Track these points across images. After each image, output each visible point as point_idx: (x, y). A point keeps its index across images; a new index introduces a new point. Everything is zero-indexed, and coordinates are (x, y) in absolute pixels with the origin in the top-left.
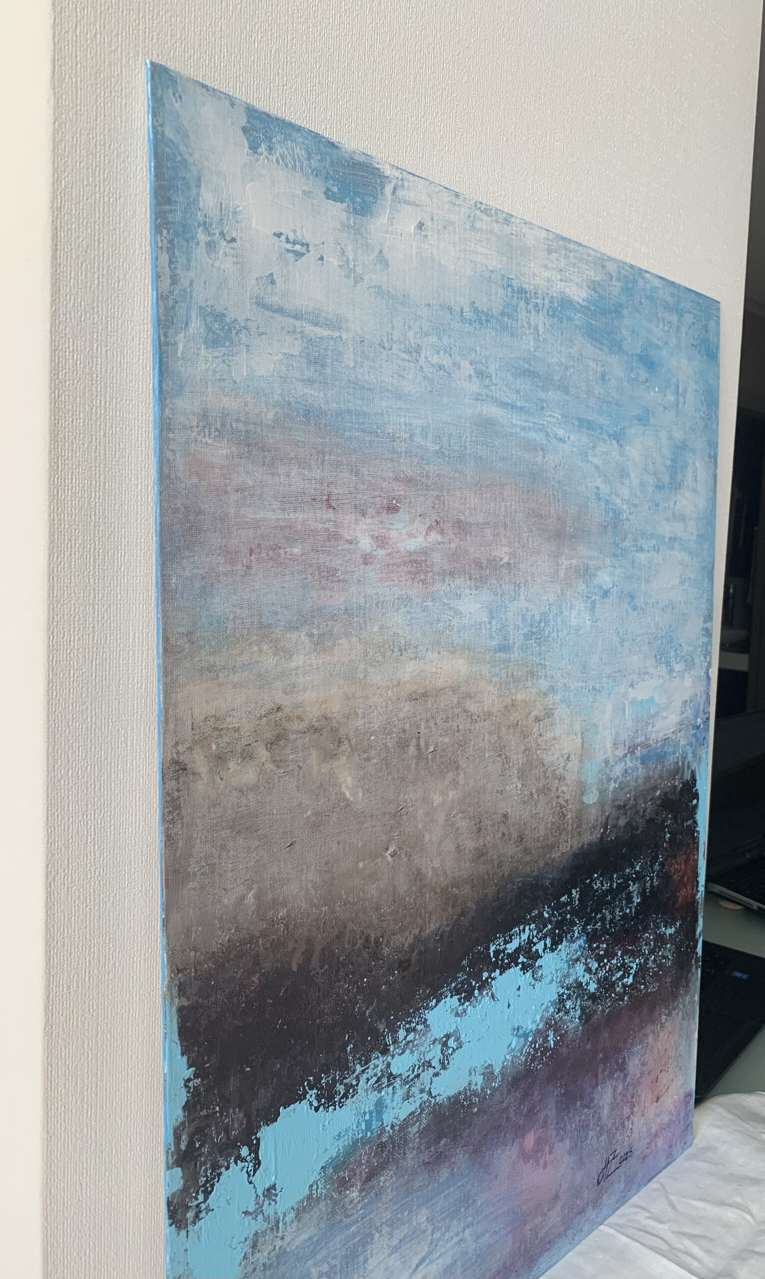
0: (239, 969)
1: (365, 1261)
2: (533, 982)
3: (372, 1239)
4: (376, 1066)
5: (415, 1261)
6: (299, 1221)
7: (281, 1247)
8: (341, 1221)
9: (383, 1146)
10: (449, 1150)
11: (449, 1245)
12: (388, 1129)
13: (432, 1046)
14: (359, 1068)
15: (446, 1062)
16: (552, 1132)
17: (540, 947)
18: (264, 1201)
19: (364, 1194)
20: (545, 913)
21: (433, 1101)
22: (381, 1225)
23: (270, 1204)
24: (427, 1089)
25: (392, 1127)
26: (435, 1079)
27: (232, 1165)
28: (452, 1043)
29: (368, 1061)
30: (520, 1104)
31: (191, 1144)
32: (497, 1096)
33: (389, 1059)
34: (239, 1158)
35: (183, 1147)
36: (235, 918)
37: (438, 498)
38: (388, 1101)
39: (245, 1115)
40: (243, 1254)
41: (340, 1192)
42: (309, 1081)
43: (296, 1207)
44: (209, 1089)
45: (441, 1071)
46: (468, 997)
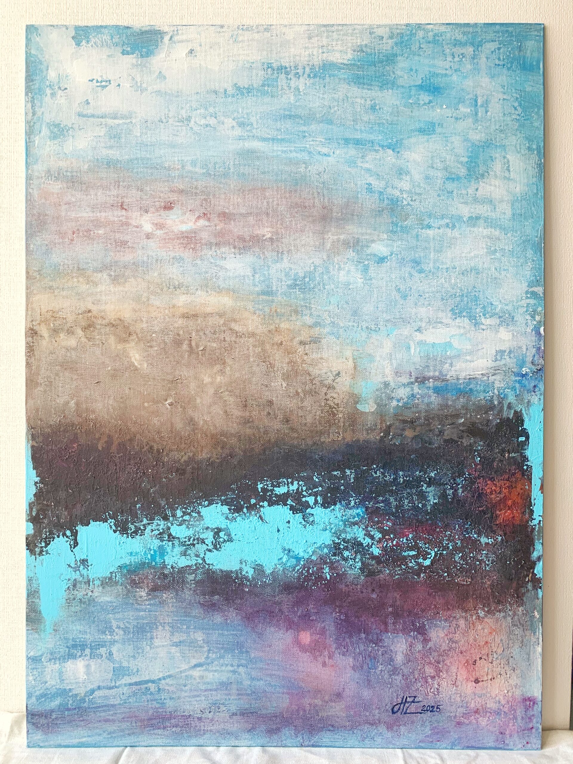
0: (65, 437)
1: (152, 638)
2: (304, 523)
3: (157, 628)
4: (158, 525)
5: (194, 662)
6: (103, 588)
7: (91, 596)
8: (133, 604)
9: (165, 576)
10: (222, 605)
11: (223, 668)
12: (169, 567)
13: (205, 531)
14: (145, 521)
15: (218, 546)
16: (332, 643)
17: (310, 500)
18: (80, 565)
19: (150, 597)
20: (314, 477)
21: (207, 566)
22: (165, 623)
23: (84, 569)
24: (202, 556)
25: (172, 567)
26: (207, 553)
27: (61, 536)
28: (222, 534)
29: (152, 519)
30: (293, 606)
31: (38, 514)
32: (268, 590)
33: (169, 524)
34: (64, 535)
35: (34, 514)
36: (64, 411)
38: (169, 549)
39: (68, 514)
40: (67, 587)
41: (132, 587)
42: (109, 514)
43: (101, 579)
44: (48, 492)
45: (214, 550)
46: (238, 510)
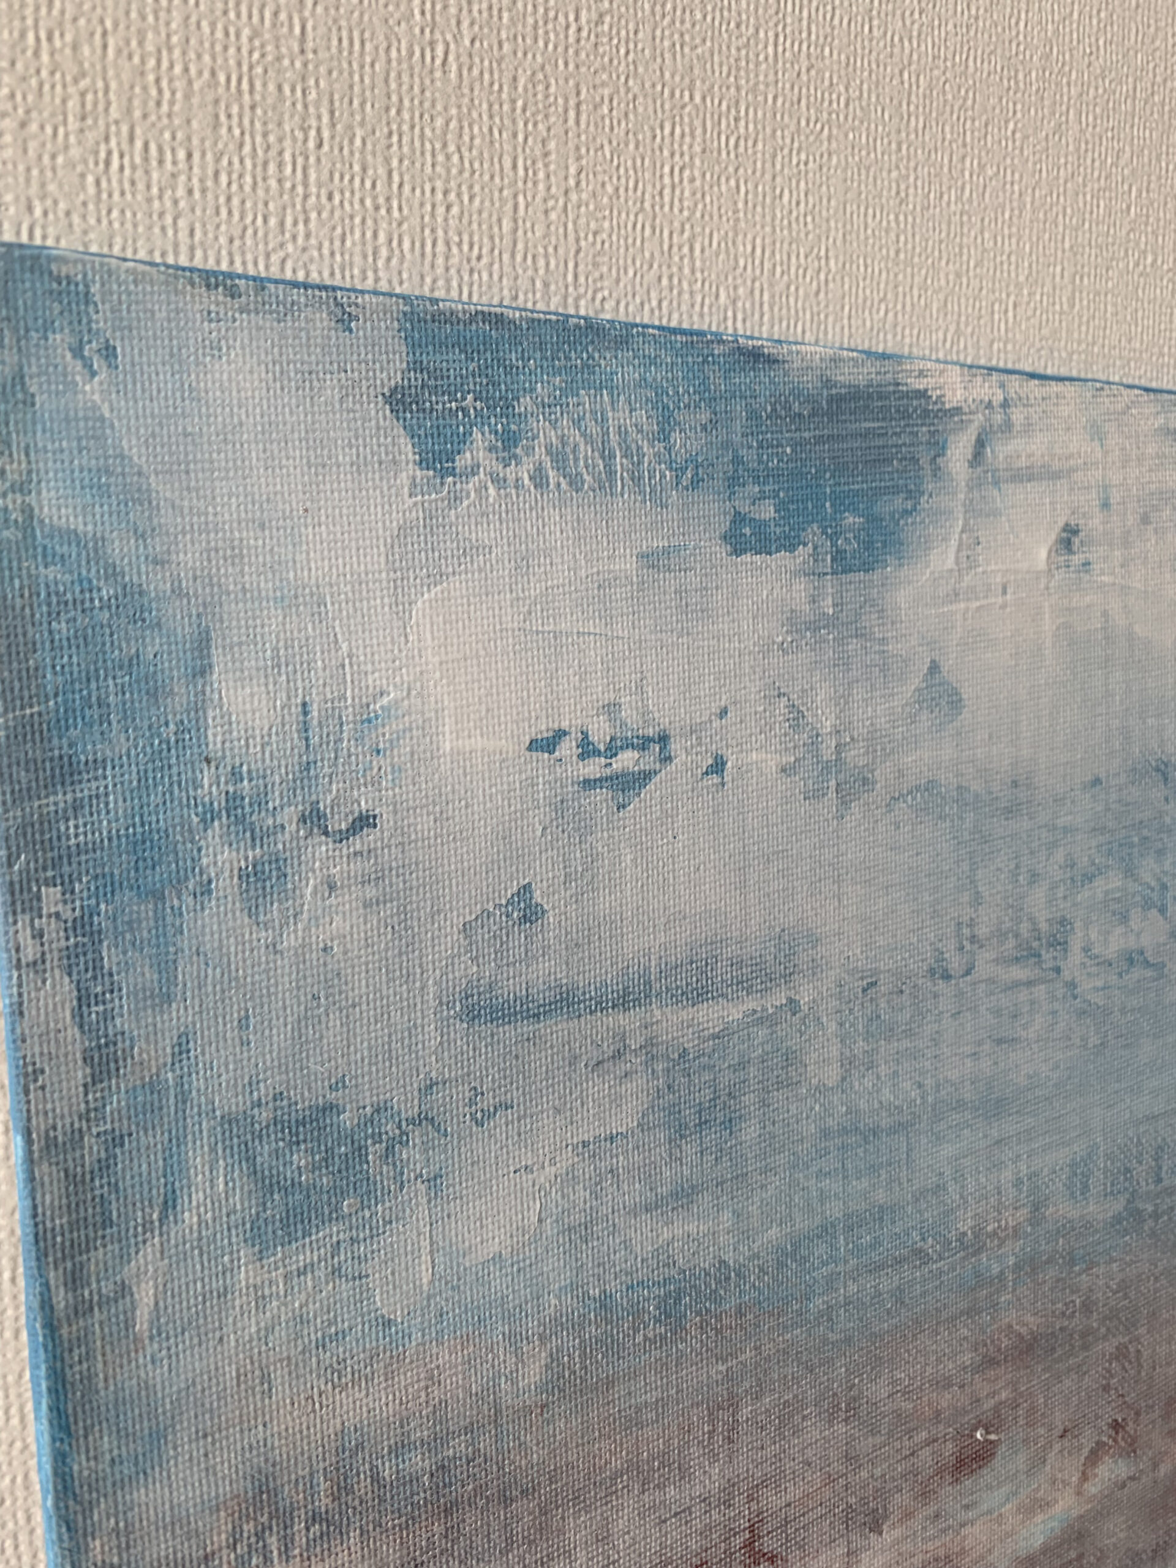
37: (1121, 1354)
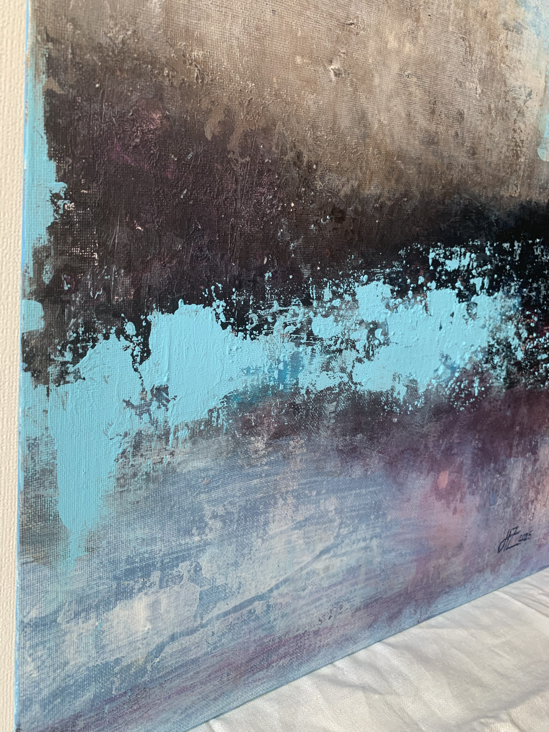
0: (135, 89)
1: (266, 523)
2: (467, 316)
3: (275, 503)
4: (295, 315)
5: (320, 547)
6: (194, 443)
7: (169, 463)
8: (242, 467)
9: (295, 408)
10: (365, 448)
11: (354, 547)
12: (303, 392)
13: (358, 326)
14: (276, 307)
15: (371, 353)
16: (465, 481)
17: (477, 282)
18: (151, 400)
19: (270, 449)
20: (487, 249)
21: (353, 388)
22: (287, 492)
23: (159, 407)
24: (348, 370)
25: (308, 392)
26: (357, 364)
27: (113, 336)
28: (378, 333)
29: (287, 303)
30: (439, 437)
31: (56, 281)
32: (418, 418)
33: (311, 314)
34: (120, 332)
35: (47, 278)
36: (134, 17)
38: (306, 361)
39: (132, 283)
40: (121, 451)
41: (244, 435)
42: (217, 287)
43: (191, 426)
44: (85, 225)
45: (365, 360)
46: (402, 293)
